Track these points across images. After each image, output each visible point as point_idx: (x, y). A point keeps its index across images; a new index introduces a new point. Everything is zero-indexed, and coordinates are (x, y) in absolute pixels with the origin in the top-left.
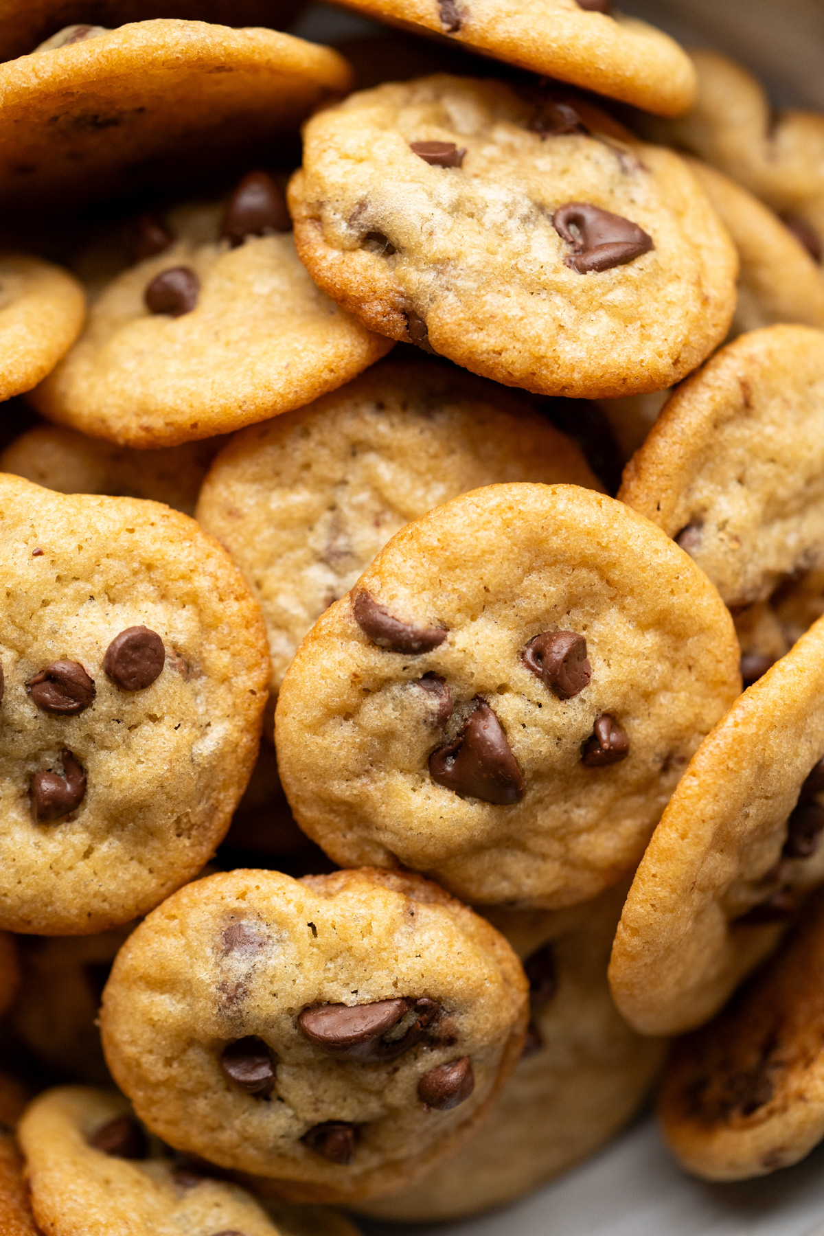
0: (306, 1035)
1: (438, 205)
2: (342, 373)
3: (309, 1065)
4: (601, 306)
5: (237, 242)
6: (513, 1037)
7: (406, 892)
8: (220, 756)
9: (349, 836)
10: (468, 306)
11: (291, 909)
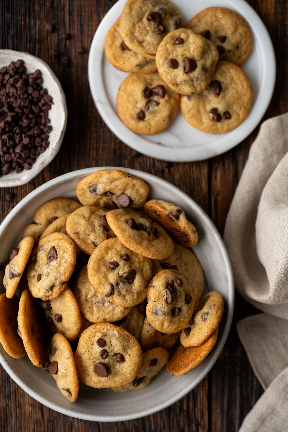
0: (171, 303)
1: (47, 279)
2: (71, 294)
3: (176, 303)
4: (63, 255)
5: (51, 308)
6: (173, 272)
7: (150, 287)
8: (119, 333)
9: (143, 295)
10: (62, 275)
11: (152, 304)
